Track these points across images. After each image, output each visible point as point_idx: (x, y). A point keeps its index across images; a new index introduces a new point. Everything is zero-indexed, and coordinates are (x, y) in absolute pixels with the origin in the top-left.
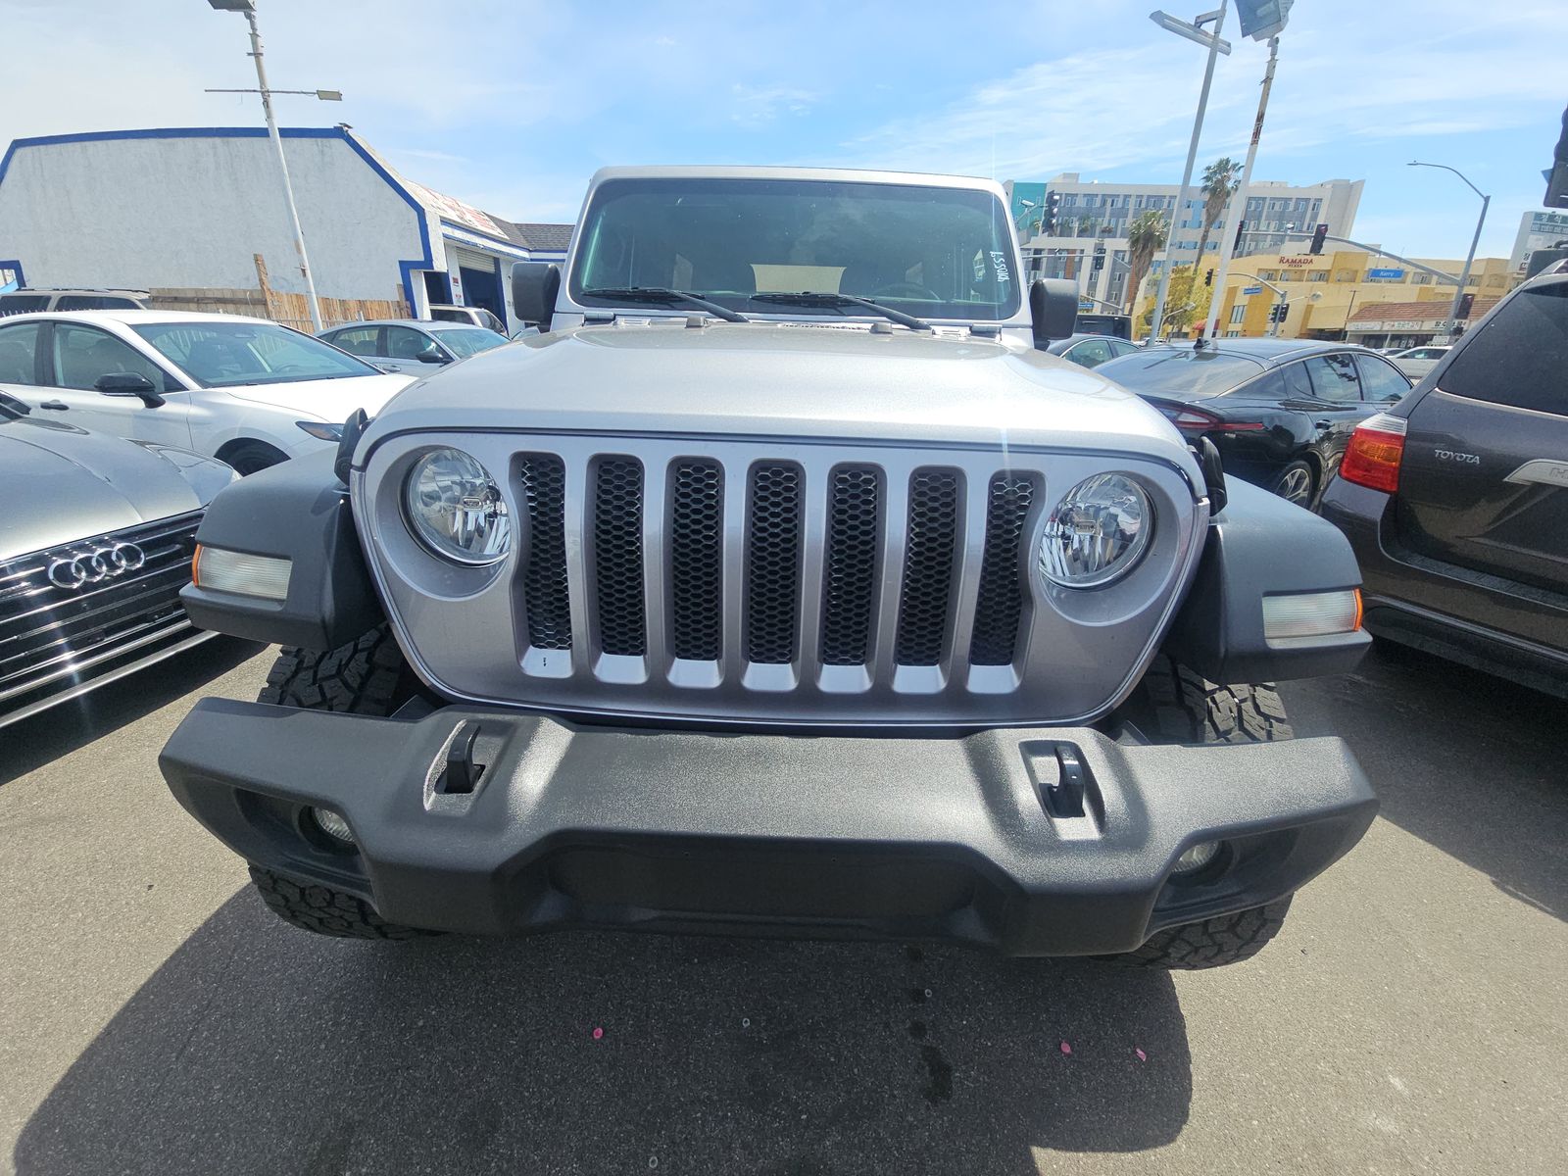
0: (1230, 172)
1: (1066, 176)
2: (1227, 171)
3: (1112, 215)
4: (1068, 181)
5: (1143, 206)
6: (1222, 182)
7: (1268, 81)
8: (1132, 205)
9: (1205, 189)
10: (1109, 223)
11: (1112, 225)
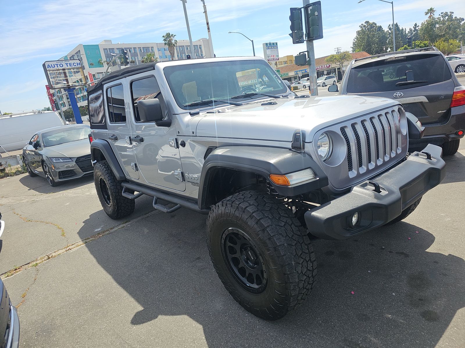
0: (172, 38)
1: (105, 41)
2: (170, 37)
3: (132, 56)
4: (106, 43)
5: (142, 51)
6: (170, 41)
7: (205, 12)
8: (138, 51)
9: (165, 44)
10: (132, 59)
11: (134, 60)
